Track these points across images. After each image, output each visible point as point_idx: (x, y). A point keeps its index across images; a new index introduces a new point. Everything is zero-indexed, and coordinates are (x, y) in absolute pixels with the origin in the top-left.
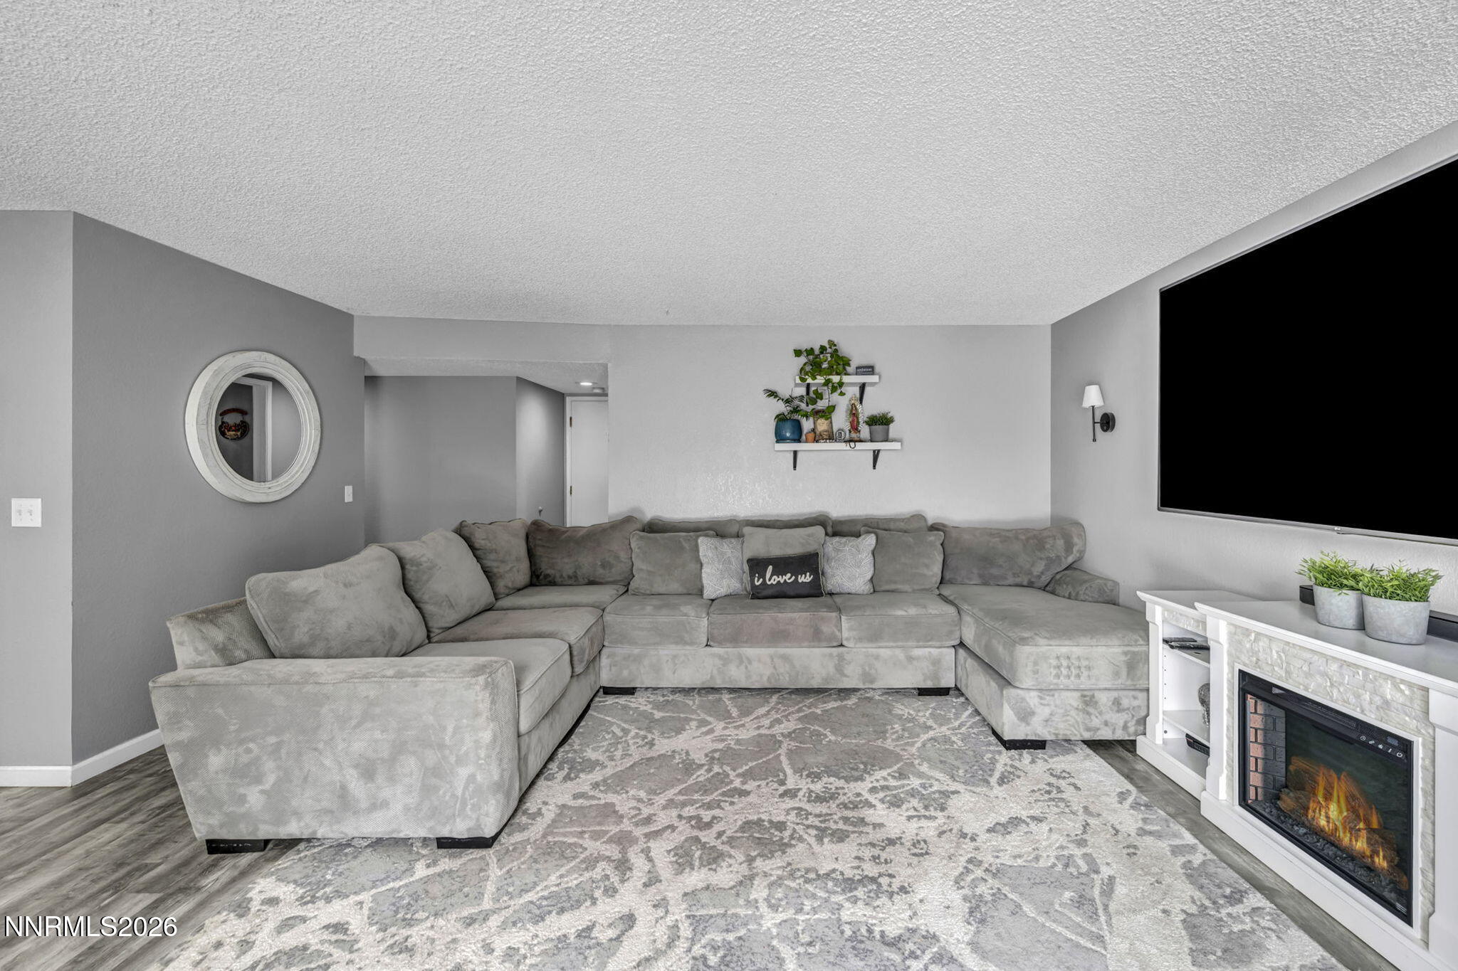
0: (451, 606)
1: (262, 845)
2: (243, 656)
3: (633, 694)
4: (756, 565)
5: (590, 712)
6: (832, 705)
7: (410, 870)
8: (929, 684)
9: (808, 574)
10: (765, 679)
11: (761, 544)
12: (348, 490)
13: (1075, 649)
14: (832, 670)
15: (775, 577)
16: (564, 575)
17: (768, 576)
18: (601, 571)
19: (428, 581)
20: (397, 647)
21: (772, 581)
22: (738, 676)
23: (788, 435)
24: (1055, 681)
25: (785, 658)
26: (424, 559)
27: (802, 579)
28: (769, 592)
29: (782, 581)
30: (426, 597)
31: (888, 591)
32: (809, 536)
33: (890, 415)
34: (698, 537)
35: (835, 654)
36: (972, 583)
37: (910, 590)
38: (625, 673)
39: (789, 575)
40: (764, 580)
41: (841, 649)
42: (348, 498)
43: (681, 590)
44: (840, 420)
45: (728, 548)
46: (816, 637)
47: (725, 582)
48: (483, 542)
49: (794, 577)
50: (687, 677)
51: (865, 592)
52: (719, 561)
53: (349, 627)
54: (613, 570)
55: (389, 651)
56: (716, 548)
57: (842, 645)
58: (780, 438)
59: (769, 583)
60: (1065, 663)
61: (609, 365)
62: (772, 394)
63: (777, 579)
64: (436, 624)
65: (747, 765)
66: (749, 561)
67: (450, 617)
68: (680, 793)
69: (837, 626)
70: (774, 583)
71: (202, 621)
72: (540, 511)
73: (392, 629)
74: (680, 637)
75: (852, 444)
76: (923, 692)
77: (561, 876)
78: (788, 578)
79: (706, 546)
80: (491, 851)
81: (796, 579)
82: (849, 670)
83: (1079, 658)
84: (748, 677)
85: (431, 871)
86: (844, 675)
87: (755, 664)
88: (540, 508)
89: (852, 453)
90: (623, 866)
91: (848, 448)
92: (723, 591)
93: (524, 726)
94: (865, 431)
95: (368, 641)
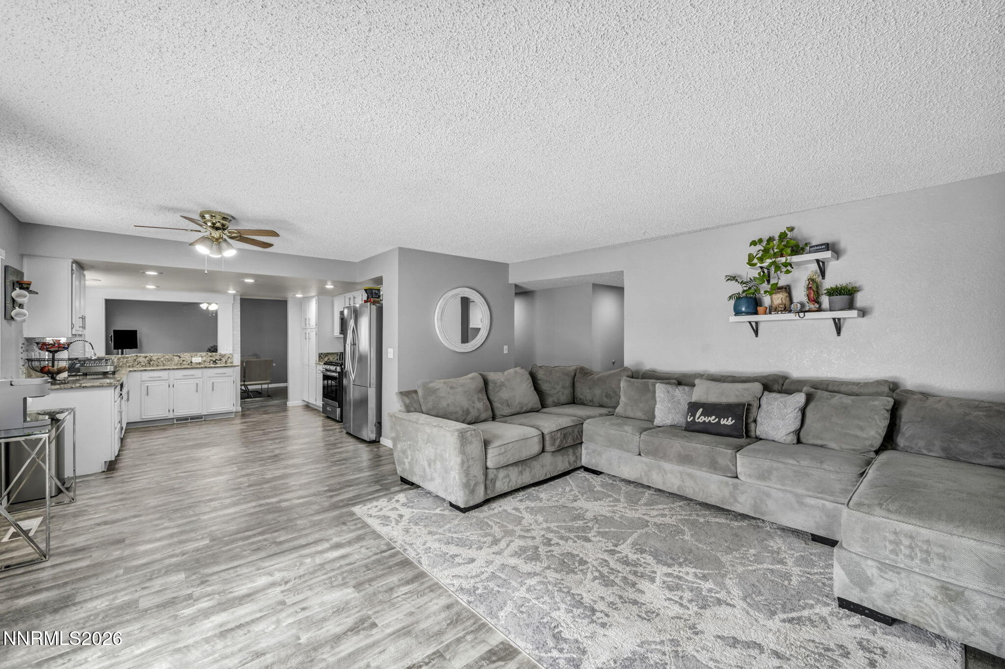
0: (508, 405)
1: (412, 484)
2: (413, 410)
3: (598, 475)
4: (693, 407)
5: (567, 477)
6: (722, 520)
7: (435, 509)
8: (821, 533)
9: (730, 419)
10: (676, 487)
11: (701, 393)
12: (506, 347)
13: (923, 531)
14: (727, 494)
15: (702, 417)
16: (588, 399)
17: (698, 415)
18: (605, 399)
19: (498, 392)
20: (469, 418)
21: (699, 420)
22: (656, 480)
23: (743, 309)
24: (893, 557)
25: (691, 476)
26: (498, 381)
27: (723, 422)
28: (697, 427)
29: (707, 421)
30: (496, 399)
31: (816, 445)
32: (745, 390)
33: (857, 285)
34: (657, 383)
35: (730, 483)
36: (932, 454)
37: (837, 448)
38: (593, 461)
39: (713, 417)
40: (694, 418)
41: (736, 480)
42: (506, 352)
43: (643, 417)
44: (800, 295)
45: (679, 393)
46: (714, 466)
47: (670, 416)
48: (542, 376)
49: (717, 420)
50: (627, 472)
51: (787, 442)
52: (669, 401)
53: (448, 405)
54: (613, 399)
55: (464, 420)
56: (668, 392)
57: (737, 477)
58: (738, 312)
59: (697, 421)
60: (906, 542)
61: (625, 271)
62: (733, 278)
63: (704, 419)
64: (497, 413)
65: (609, 528)
66: (690, 403)
67: (507, 411)
68: (557, 527)
69: (731, 461)
70: (701, 421)
71: (404, 395)
72: (614, 363)
73: (468, 410)
74: (621, 446)
75: (802, 314)
76: (816, 539)
77: (472, 534)
78: (712, 419)
79: (660, 389)
80: (463, 514)
81: (719, 421)
82: (742, 498)
83: (928, 542)
84: (664, 483)
85: (441, 512)
86: (736, 500)
87: (669, 475)
88: (614, 361)
89: (802, 321)
90: (496, 542)
91: (797, 317)
92: (668, 422)
93: (490, 464)
94: (825, 300)
95: (455, 413)
